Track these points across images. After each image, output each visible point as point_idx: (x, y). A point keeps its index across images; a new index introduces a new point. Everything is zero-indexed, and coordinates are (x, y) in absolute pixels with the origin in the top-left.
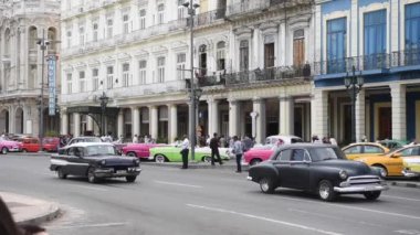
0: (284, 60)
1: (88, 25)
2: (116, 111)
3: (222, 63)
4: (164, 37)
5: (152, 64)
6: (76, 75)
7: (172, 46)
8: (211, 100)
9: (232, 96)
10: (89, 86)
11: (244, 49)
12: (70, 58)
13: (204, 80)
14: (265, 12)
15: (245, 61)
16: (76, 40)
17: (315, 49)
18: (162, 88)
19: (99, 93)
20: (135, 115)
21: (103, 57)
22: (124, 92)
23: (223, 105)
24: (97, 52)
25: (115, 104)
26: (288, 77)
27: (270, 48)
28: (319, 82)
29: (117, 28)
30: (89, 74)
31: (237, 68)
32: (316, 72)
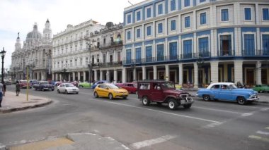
0: (115, 60)
1: (60, 50)
2: (68, 73)
3: (98, 60)
4: (82, 53)
5: (79, 60)
6: (57, 63)
7: (84, 55)
8: (95, 70)
9: (101, 69)
10: (60, 66)
11: (104, 57)
12: (55, 58)
13: (93, 65)
14: (110, 47)
15: (104, 60)
16: (57, 53)
17: (123, 57)
18: (82, 67)
19: (63, 68)
20: (74, 74)
21: (65, 58)
22: (70, 68)
23: (98, 72)
24: (63, 57)
25: (68, 71)
26: (116, 65)
27: (111, 57)
28: (125, 66)
29: (69, 50)
30: (60, 62)
31: (102, 62)
32: (123, 63)
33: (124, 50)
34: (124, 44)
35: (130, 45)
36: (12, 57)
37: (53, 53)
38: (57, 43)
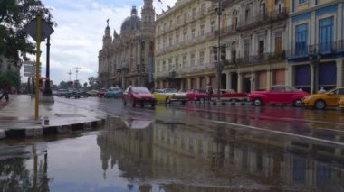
0: (270, 48)
1: (167, 40)
2: (179, 80)
3: (234, 53)
4: (204, 42)
5: (197, 56)
6: (161, 63)
7: (208, 46)
8: (227, 73)
9: (239, 70)
10: (167, 69)
11: (247, 44)
12: (159, 55)
13: (226, 63)
14: (259, 24)
15: (246, 53)
16: (161, 46)
18: (202, 67)
19: (171, 71)
20: (189, 81)
21: (174, 54)
22: (185, 70)
23: (234, 76)
24: (171, 51)
25: (180, 76)
26: (272, 59)
27: (262, 44)
29: (181, 39)
30: (167, 62)
31: (242, 55)
32: (289, 56)
33: (291, 26)
34: (291, 13)
35: (306, 14)
36: (100, 57)
37: (156, 45)
38: (162, 28)
